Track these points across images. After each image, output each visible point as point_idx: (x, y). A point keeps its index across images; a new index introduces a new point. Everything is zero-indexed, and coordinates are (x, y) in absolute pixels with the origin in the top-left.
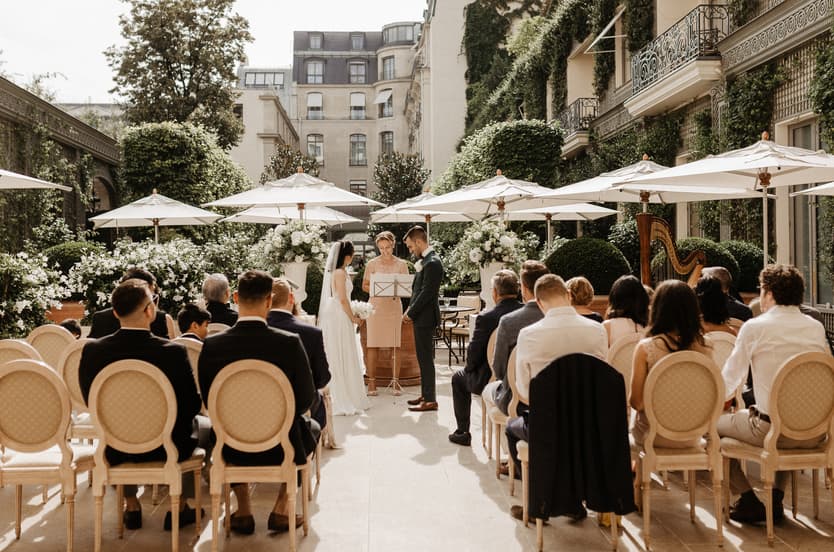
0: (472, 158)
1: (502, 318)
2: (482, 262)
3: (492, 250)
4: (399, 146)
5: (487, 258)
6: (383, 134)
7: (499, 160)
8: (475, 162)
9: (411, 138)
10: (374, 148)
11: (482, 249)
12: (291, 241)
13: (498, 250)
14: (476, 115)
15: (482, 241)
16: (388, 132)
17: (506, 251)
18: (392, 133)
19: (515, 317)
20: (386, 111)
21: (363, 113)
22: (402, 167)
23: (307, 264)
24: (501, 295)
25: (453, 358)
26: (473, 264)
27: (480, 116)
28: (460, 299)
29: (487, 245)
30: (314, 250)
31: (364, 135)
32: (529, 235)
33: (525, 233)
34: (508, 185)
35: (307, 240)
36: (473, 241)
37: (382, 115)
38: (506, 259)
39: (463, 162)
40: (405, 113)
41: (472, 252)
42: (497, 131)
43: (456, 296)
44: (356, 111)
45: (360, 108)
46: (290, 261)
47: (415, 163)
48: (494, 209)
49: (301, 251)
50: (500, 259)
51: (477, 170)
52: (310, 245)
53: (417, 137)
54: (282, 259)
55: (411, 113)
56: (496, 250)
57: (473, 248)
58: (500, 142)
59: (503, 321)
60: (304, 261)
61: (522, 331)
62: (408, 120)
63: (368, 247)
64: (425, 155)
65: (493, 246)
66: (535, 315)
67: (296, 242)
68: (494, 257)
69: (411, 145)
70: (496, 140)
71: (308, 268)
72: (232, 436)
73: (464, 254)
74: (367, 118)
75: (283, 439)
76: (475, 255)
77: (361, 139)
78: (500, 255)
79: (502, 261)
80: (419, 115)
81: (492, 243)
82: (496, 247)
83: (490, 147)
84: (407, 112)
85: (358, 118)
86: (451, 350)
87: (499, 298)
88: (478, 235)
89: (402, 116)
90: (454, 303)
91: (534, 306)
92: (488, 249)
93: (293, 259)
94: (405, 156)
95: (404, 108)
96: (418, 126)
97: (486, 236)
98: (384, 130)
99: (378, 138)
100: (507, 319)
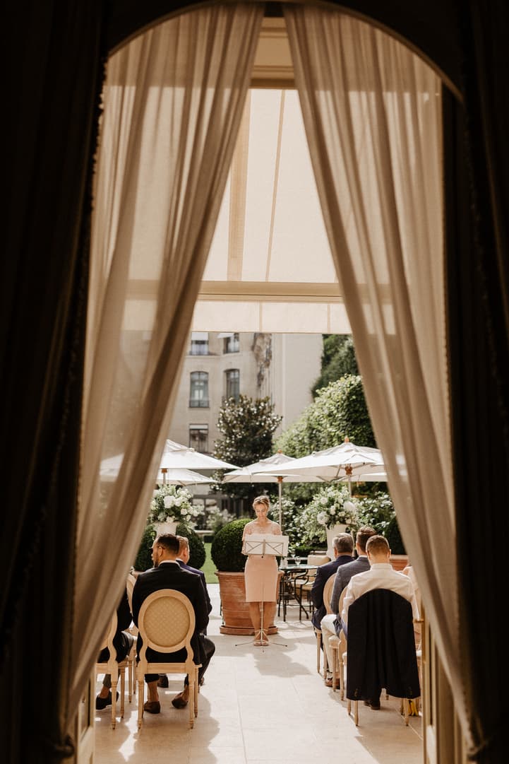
0: (326, 412)
1: (339, 567)
2: (328, 524)
3: (336, 514)
4: (246, 387)
5: (332, 520)
6: (228, 372)
7: (354, 416)
8: (330, 415)
9: (260, 377)
10: (218, 387)
11: (328, 512)
12: (163, 504)
13: (342, 514)
14: (332, 355)
15: (328, 506)
16: (233, 370)
17: (349, 515)
18: (238, 370)
19: (348, 568)
20: (232, 345)
21: (205, 348)
22: (250, 412)
23: (177, 524)
24: (339, 552)
25: (303, 614)
26: (319, 526)
27: (337, 357)
28: (310, 557)
29: (333, 509)
30: (183, 512)
31: (207, 373)
32: (381, 495)
33: (376, 494)
34: (354, 452)
35: (178, 504)
36: (321, 506)
37: (227, 351)
38: (348, 521)
39: (316, 414)
40: (253, 348)
41: (319, 515)
42: (351, 385)
43: (307, 556)
44: (198, 346)
45: (203, 342)
46: (162, 522)
47: (264, 408)
48: (343, 473)
49: (173, 513)
50: (343, 522)
51: (331, 425)
52: (180, 508)
53: (266, 376)
54: (155, 519)
55: (260, 349)
56: (340, 514)
57: (320, 511)
58: (354, 397)
59: (340, 569)
60: (175, 521)
61: (352, 577)
62: (257, 357)
63: (208, 501)
64: (274, 400)
65: (338, 510)
66: (365, 566)
67: (168, 505)
68: (339, 520)
69: (259, 385)
70: (351, 394)
71: (177, 528)
72: (153, 642)
73: (312, 517)
74: (210, 354)
75: (186, 644)
76: (322, 518)
77: (203, 377)
78: (343, 518)
79: (345, 524)
80: (269, 353)
81: (337, 508)
82: (340, 511)
83: (344, 401)
84: (256, 348)
85: (200, 354)
86: (301, 607)
87: (338, 554)
88: (324, 501)
89: (251, 352)
90: (304, 562)
91: (365, 560)
92: (333, 512)
93: (165, 520)
94: (254, 400)
95: (252, 344)
96: (268, 365)
97: (332, 501)
98: (229, 368)
99: (222, 376)
100: (343, 568)
